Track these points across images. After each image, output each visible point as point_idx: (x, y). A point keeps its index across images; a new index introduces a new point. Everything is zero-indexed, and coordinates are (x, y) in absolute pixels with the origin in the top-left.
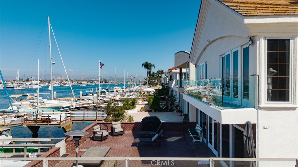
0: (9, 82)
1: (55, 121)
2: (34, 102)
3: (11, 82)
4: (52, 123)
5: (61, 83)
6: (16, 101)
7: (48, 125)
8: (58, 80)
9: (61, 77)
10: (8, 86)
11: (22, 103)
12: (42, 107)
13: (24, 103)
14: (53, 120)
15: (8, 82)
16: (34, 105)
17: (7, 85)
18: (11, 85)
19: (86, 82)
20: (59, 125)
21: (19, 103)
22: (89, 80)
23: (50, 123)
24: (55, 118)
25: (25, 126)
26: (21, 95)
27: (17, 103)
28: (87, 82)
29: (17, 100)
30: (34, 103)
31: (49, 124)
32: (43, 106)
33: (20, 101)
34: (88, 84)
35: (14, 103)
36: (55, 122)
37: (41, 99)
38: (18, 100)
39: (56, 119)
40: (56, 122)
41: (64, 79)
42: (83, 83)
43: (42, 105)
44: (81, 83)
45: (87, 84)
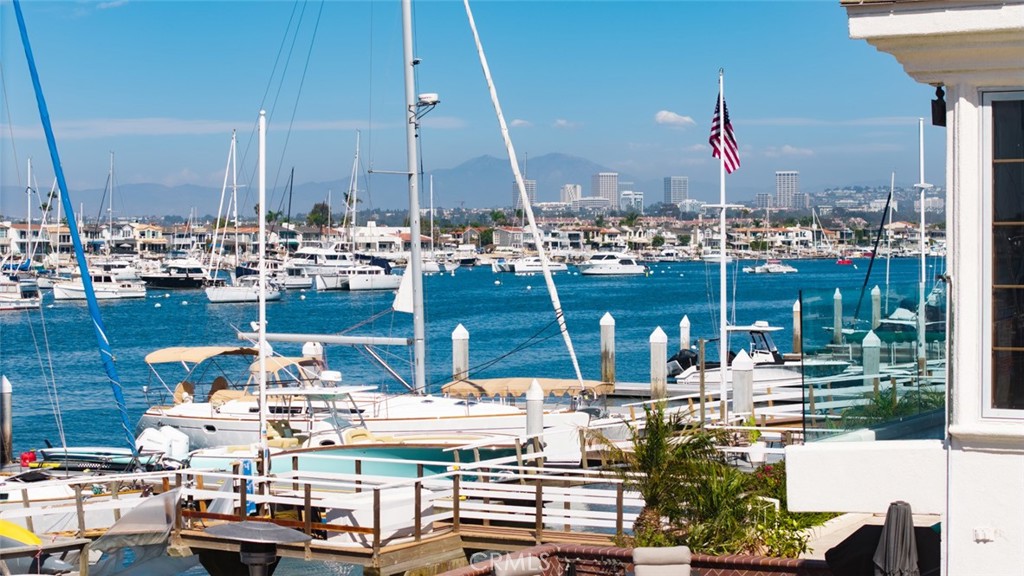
0: (183, 241)
1: (346, 528)
2: (294, 404)
3: (201, 236)
4: (333, 542)
5: (582, 240)
6: (186, 394)
7: (308, 551)
8: (569, 214)
9: (593, 186)
10: (181, 270)
11: (222, 409)
12: (338, 443)
13: (233, 405)
14: (334, 522)
15: (177, 241)
16: (293, 425)
17: (172, 263)
18: (197, 264)
19: (809, 236)
20: (370, 556)
21: (203, 410)
22: (841, 212)
23: (316, 543)
24: (348, 513)
25: (182, 548)
26: (214, 350)
27: (187, 407)
28: (818, 235)
29: (189, 388)
30: (295, 411)
31: (314, 550)
32: (346, 433)
33: (212, 392)
34: (830, 248)
35: (172, 404)
36: (347, 535)
37: (337, 384)
38: (197, 390)
39: (353, 520)
40: (356, 534)
41: (613, 204)
42: (779, 239)
43: (338, 432)
44: (755, 246)
45: (813, 249)
